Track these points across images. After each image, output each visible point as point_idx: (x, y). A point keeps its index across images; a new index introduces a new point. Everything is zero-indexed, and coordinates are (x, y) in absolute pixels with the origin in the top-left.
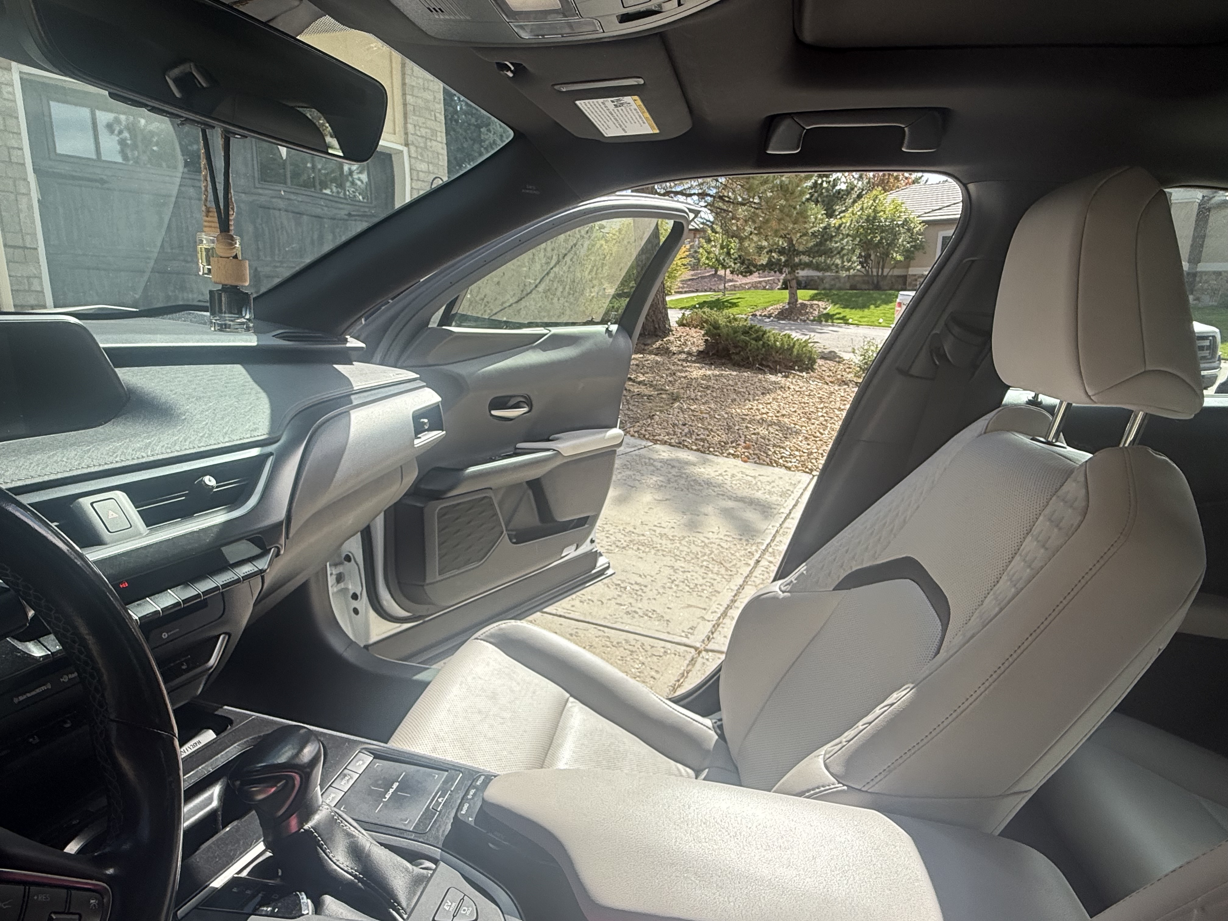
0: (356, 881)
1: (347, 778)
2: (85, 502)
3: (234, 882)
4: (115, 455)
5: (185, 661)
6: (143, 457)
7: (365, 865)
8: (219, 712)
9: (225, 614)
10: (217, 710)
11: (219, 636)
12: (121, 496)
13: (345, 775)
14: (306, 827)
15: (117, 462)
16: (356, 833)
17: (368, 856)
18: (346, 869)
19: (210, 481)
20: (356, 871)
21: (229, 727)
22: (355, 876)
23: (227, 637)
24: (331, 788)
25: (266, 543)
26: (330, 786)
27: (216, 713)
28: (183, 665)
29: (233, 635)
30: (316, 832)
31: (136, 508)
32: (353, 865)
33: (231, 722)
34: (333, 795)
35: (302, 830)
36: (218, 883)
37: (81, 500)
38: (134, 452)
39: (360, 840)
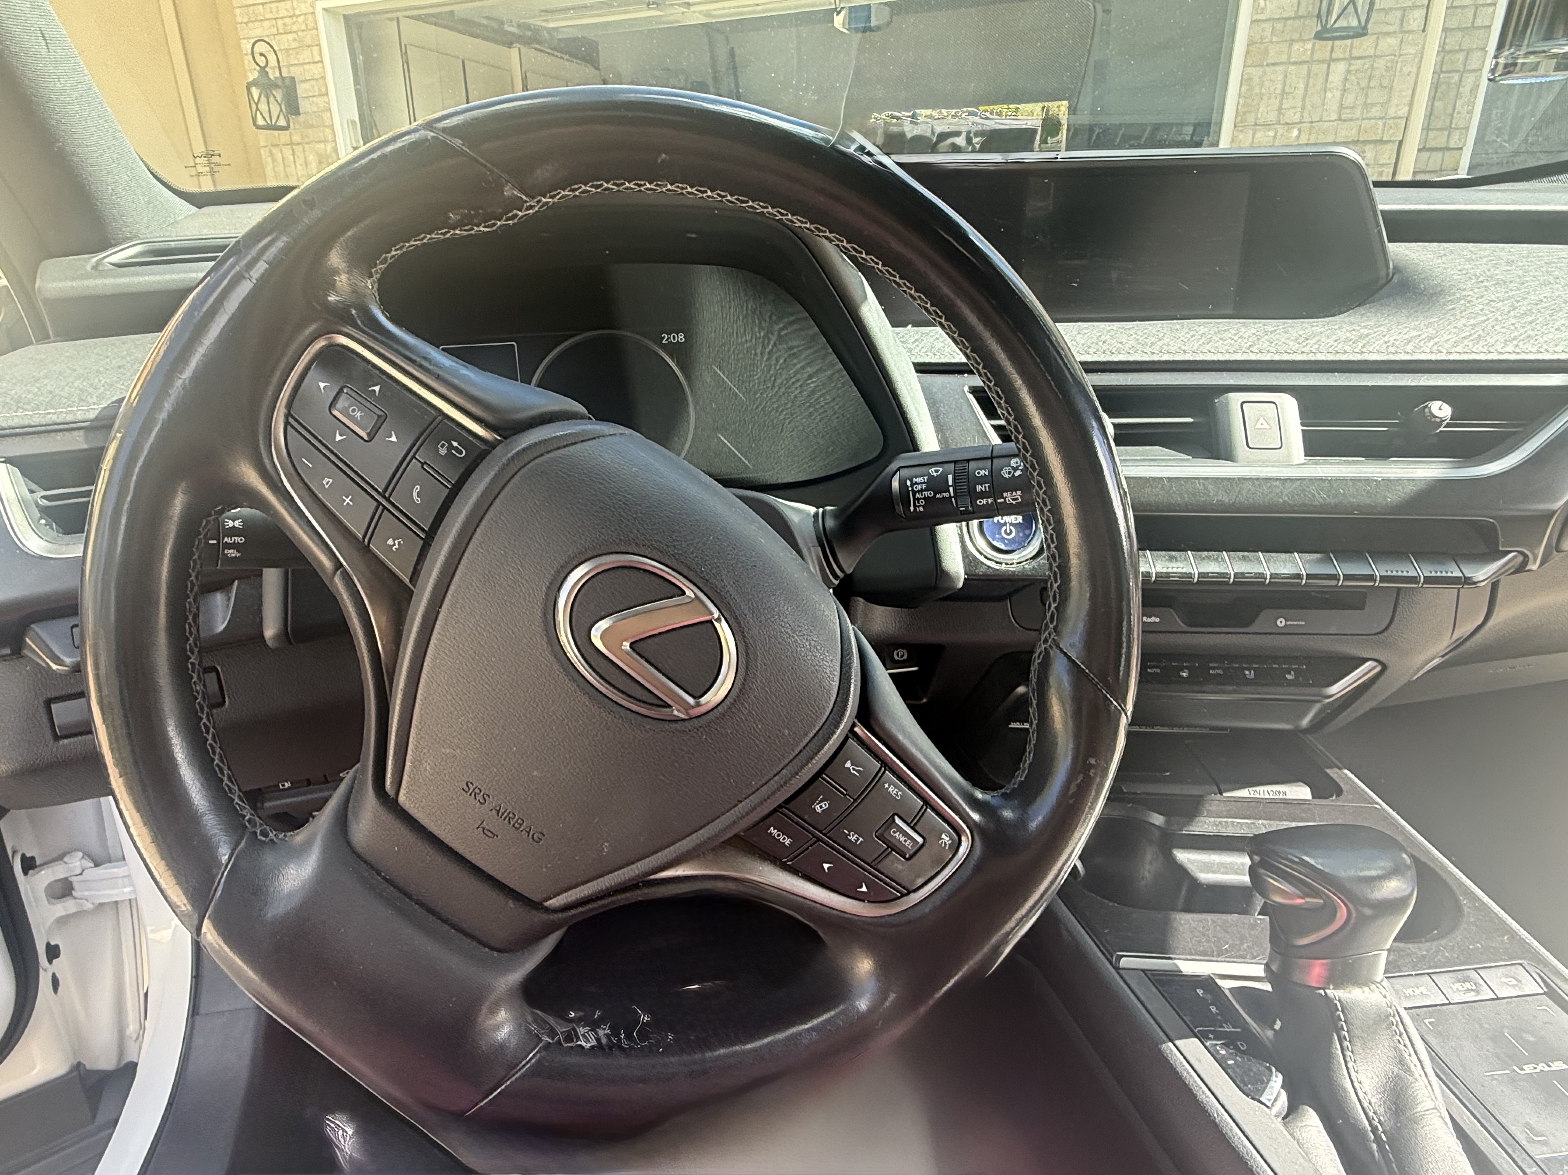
0: (1372, 1137)
1: (1467, 985)
2: (1236, 398)
3: (1208, 983)
4: (1304, 344)
5: (1294, 670)
6: (1346, 352)
7: (1399, 1128)
8: (1332, 772)
9: (1390, 631)
10: (1330, 767)
11: (1365, 660)
12: (1289, 405)
13: (1466, 980)
14: (1330, 992)
15: (1303, 352)
16: (1418, 1071)
17: (1415, 1120)
18: (1366, 1105)
19: (1441, 410)
20: (1380, 1122)
21: (1334, 798)
22: (1374, 1130)
23: (1379, 669)
24: (1427, 977)
25: (1501, 540)
26: (1428, 974)
27: (1328, 771)
28: (1290, 673)
29: (1389, 670)
30: (1343, 1011)
31: (1302, 424)
32: (1381, 1111)
33: (1339, 792)
34: (1423, 989)
35: (1322, 992)
36: (1189, 967)
37: (1231, 395)
38: (1336, 344)
39: (1416, 1085)
